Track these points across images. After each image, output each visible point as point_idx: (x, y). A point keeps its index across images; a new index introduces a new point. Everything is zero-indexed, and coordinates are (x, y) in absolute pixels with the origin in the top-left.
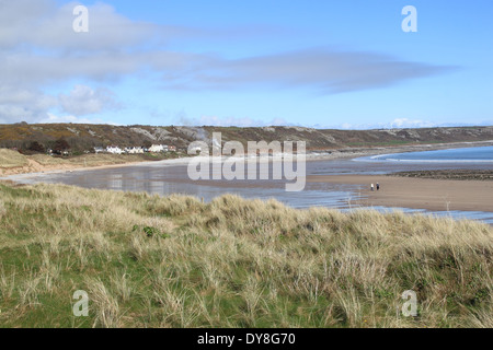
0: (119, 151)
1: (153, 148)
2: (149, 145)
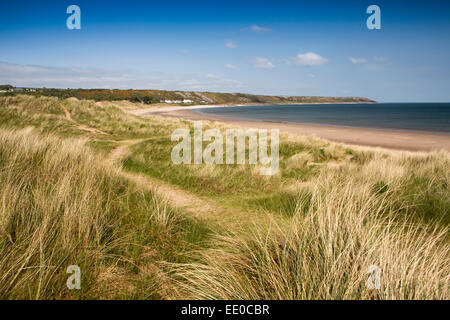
0: (170, 102)
1: (185, 101)
2: (183, 99)
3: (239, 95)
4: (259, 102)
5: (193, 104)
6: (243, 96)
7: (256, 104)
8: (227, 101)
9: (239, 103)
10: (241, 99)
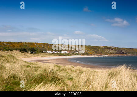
0: (51, 52)
1: (62, 52)
2: (61, 51)
3: (106, 48)
4: (123, 53)
5: (69, 55)
6: (110, 48)
7: (121, 55)
8: (96, 53)
9: (106, 53)
10: (108, 51)
